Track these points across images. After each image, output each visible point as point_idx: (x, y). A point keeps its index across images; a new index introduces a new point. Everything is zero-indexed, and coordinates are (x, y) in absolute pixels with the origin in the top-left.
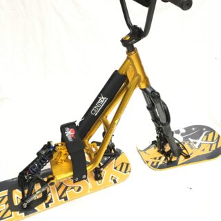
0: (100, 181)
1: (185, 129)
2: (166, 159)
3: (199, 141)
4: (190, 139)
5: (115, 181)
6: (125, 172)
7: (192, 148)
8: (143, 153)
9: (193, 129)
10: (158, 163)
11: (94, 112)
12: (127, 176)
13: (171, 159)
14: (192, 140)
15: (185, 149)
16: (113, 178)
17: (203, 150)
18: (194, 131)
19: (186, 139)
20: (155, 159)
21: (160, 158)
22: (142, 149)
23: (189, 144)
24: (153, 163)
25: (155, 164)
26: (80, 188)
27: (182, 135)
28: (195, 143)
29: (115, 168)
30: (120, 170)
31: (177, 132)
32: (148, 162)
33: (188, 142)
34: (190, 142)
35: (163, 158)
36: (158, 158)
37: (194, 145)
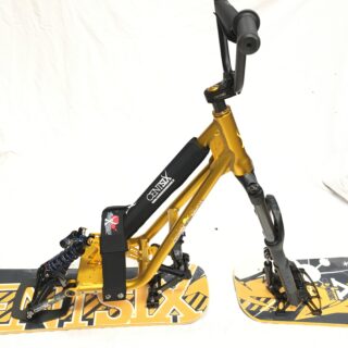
0: (152, 310)
2: (277, 305)
4: (333, 280)
5: (175, 319)
7: (331, 296)
8: (240, 284)
9: (346, 264)
10: (260, 307)
11: (150, 197)
12: (199, 317)
13: (285, 307)
14: (336, 283)
15: (318, 297)
16: (175, 313)
18: (345, 268)
19: (325, 278)
20: (259, 299)
21: (267, 300)
22: (240, 278)
23: (328, 289)
24: (252, 305)
25: (254, 309)
26: (117, 313)
27: (322, 269)
28: (341, 289)
29: (184, 298)
30: (191, 304)
31: (315, 262)
32: (242, 301)
33: (328, 284)
34: (331, 285)
35: (273, 301)
36: (263, 300)
37: (338, 292)
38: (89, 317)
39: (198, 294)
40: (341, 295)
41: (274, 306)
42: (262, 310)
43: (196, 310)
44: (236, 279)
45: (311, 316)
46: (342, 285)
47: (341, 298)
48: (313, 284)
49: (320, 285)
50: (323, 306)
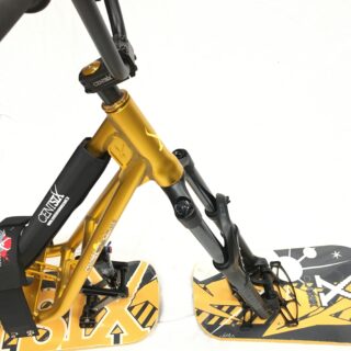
0: (89, 330)
1: (318, 249)
2: (243, 314)
3: (336, 289)
4: (317, 278)
6: (143, 325)
7: (313, 302)
8: (199, 288)
9: (336, 255)
10: (221, 319)
12: (144, 336)
13: (252, 318)
15: (295, 300)
16: (116, 332)
17: (337, 315)
18: (335, 260)
19: (308, 277)
20: (220, 307)
21: (231, 309)
22: (200, 280)
23: (310, 292)
24: (211, 316)
25: (212, 322)
26: (47, 334)
27: (306, 262)
28: (326, 291)
29: (130, 309)
30: (137, 317)
31: (297, 253)
32: (199, 312)
33: (310, 285)
34: (315, 286)
35: (238, 311)
36: (225, 309)
37: (322, 295)
38: (12, 343)
39: (147, 303)
40: (325, 299)
41: (239, 317)
42: (223, 324)
44: (195, 280)
45: (286, 329)
46: (328, 285)
47: (325, 304)
48: (290, 283)
49: (299, 287)
50: (299, 316)
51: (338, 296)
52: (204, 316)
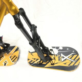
1: (63, 47)
2: (40, 61)
3: (66, 57)
4: (62, 54)
5: (5, 65)
7: (59, 60)
8: (30, 54)
9: (68, 49)
10: (34, 62)
12: (12, 64)
13: (42, 62)
15: (55, 59)
16: (6, 62)
17: (65, 64)
19: (59, 54)
20: (34, 59)
22: (31, 52)
24: (32, 61)
28: (63, 57)
29: (10, 57)
30: (12, 59)
31: (57, 48)
32: (28, 60)
33: (59, 56)
34: (61, 56)
36: (36, 59)
37: (62, 58)
39: (15, 56)
40: (63, 59)
41: (39, 62)
42: (34, 63)
43: (13, 61)
44: (29, 52)
45: (51, 66)
47: (62, 61)
48: (54, 55)
49: (56, 56)
50: (55, 63)
51: (66, 59)
52: (30, 61)
